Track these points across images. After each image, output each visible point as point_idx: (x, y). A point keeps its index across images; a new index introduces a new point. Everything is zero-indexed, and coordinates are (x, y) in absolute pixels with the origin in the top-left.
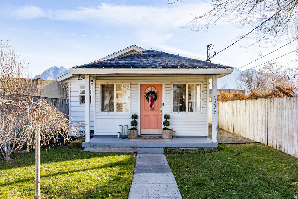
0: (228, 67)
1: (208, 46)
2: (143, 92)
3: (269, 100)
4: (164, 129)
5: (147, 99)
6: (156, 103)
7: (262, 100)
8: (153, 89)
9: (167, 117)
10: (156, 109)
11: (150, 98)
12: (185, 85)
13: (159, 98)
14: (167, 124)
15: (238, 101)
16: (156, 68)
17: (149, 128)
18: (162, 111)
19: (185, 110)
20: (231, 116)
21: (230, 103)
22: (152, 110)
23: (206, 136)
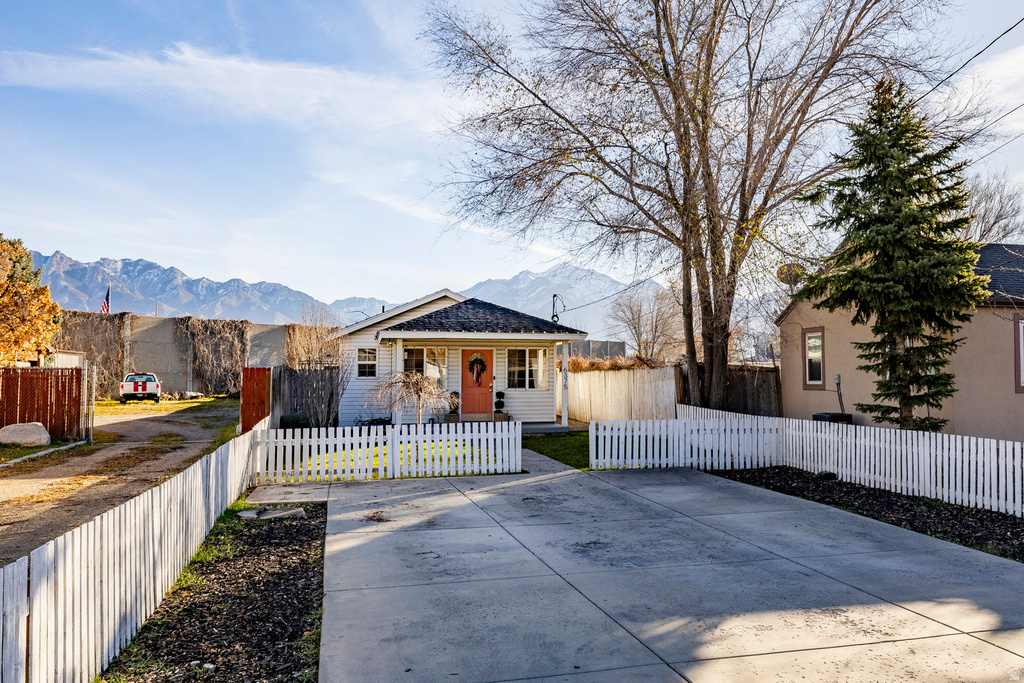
0: (581, 332)
1: (555, 296)
2: (465, 359)
3: (631, 371)
4: (496, 412)
5: (472, 370)
6: (483, 375)
7: (624, 372)
8: (479, 356)
9: (500, 395)
10: (483, 384)
11: (475, 368)
12: (524, 351)
13: (488, 368)
14: (500, 405)
15: (597, 372)
16: (493, 331)
17: (473, 412)
18: (492, 387)
19: (524, 386)
20: (587, 397)
21: (586, 375)
22: (479, 385)
23: (553, 423)
